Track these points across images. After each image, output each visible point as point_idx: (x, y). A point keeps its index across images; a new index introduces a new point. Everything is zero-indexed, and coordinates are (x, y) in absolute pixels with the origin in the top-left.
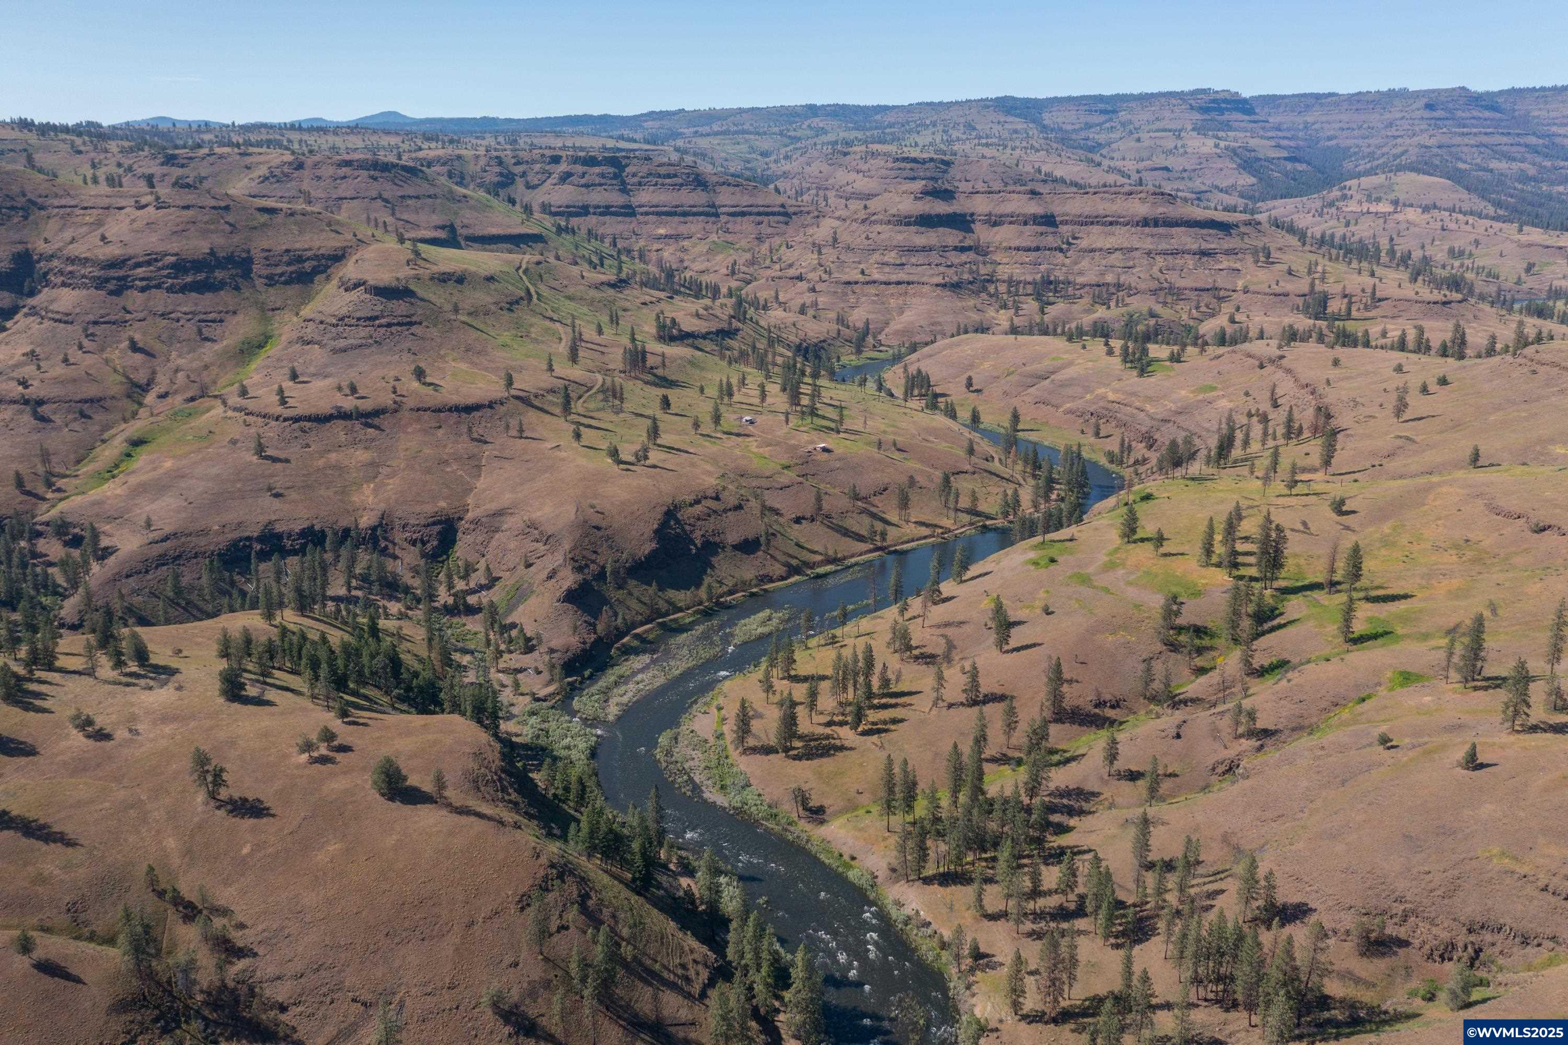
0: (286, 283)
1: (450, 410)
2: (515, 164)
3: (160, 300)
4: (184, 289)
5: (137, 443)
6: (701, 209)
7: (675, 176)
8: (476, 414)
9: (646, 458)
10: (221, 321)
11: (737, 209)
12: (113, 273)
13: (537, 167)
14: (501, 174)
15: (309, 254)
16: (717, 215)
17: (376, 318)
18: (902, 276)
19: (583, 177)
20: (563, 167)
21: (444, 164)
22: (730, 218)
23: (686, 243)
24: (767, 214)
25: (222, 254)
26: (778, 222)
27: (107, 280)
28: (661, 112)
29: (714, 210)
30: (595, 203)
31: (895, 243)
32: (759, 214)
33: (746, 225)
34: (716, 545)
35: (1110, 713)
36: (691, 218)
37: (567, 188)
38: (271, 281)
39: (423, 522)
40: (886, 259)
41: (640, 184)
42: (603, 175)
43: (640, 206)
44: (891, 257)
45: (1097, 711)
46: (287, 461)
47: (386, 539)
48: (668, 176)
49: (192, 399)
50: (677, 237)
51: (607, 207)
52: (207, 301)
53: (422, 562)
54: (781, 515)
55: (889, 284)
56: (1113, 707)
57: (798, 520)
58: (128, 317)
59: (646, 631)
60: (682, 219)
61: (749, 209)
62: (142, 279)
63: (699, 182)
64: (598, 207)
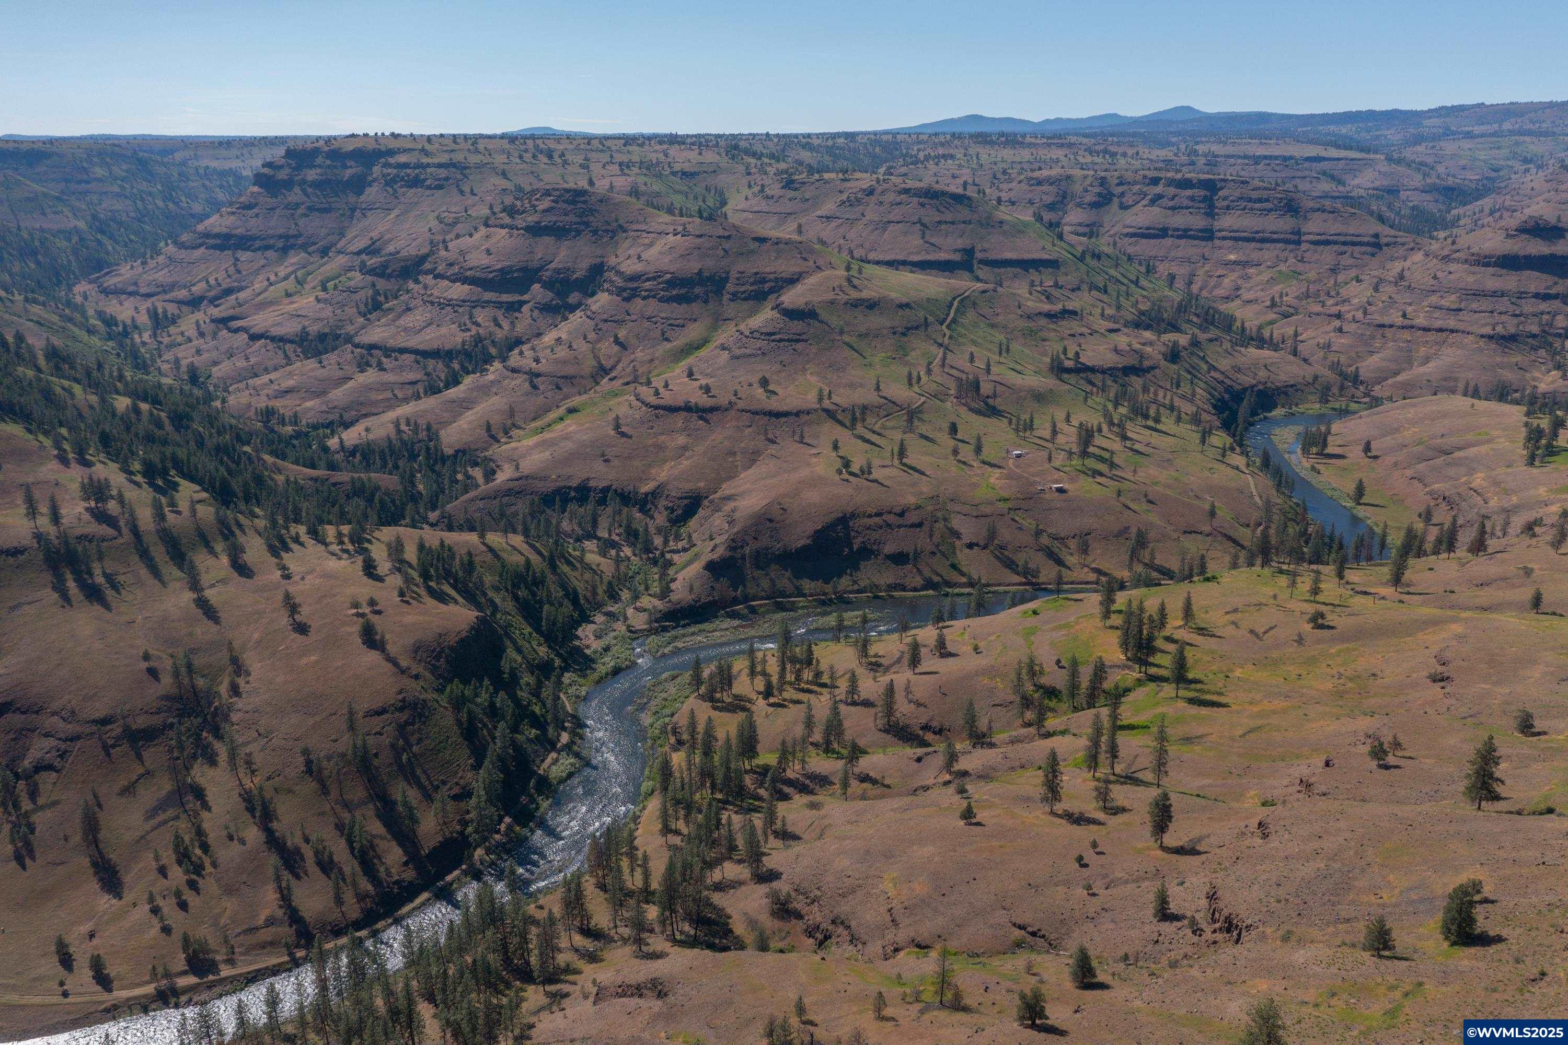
0: (745, 299)
1: (765, 414)
2: (1118, 185)
3: (652, 307)
4: (668, 300)
5: (571, 411)
6: (1282, 236)
7: (1267, 200)
8: (783, 420)
9: (870, 473)
10: (683, 326)
11: (1323, 238)
12: (631, 285)
13: (1136, 188)
14: (1099, 194)
15: (772, 276)
16: (1298, 243)
17: (774, 334)
18: (1452, 323)
19: (1173, 199)
20: (1159, 189)
21: (1051, 184)
22: (1312, 246)
23: (1251, 271)
24: (1354, 244)
25: (706, 274)
26: (1364, 253)
27: (625, 290)
28: (1453, 107)
29: (1296, 238)
30: (1176, 226)
31: (1462, 285)
32: (1345, 243)
33: (1327, 256)
34: (872, 552)
35: (929, 737)
36: (1268, 245)
37: (1156, 210)
38: (735, 296)
39: (679, 495)
40: (1443, 302)
41: (1228, 208)
42: (1192, 198)
43: (1220, 231)
44: (1450, 301)
45: (921, 732)
46: (631, 437)
47: (653, 503)
48: (1260, 200)
49: (627, 384)
50: (1244, 264)
51: (1185, 230)
52: (679, 310)
53: (667, 524)
54: (959, 538)
55: (1429, 330)
56: (935, 733)
57: (970, 546)
58: (628, 317)
59: (761, 605)
60: (1258, 245)
61: (1336, 238)
62: (646, 290)
63: (1291, 207)
64: (1178, 230)
